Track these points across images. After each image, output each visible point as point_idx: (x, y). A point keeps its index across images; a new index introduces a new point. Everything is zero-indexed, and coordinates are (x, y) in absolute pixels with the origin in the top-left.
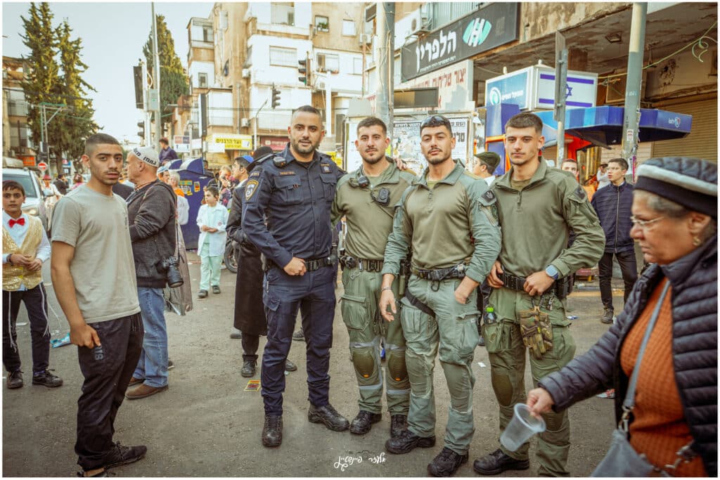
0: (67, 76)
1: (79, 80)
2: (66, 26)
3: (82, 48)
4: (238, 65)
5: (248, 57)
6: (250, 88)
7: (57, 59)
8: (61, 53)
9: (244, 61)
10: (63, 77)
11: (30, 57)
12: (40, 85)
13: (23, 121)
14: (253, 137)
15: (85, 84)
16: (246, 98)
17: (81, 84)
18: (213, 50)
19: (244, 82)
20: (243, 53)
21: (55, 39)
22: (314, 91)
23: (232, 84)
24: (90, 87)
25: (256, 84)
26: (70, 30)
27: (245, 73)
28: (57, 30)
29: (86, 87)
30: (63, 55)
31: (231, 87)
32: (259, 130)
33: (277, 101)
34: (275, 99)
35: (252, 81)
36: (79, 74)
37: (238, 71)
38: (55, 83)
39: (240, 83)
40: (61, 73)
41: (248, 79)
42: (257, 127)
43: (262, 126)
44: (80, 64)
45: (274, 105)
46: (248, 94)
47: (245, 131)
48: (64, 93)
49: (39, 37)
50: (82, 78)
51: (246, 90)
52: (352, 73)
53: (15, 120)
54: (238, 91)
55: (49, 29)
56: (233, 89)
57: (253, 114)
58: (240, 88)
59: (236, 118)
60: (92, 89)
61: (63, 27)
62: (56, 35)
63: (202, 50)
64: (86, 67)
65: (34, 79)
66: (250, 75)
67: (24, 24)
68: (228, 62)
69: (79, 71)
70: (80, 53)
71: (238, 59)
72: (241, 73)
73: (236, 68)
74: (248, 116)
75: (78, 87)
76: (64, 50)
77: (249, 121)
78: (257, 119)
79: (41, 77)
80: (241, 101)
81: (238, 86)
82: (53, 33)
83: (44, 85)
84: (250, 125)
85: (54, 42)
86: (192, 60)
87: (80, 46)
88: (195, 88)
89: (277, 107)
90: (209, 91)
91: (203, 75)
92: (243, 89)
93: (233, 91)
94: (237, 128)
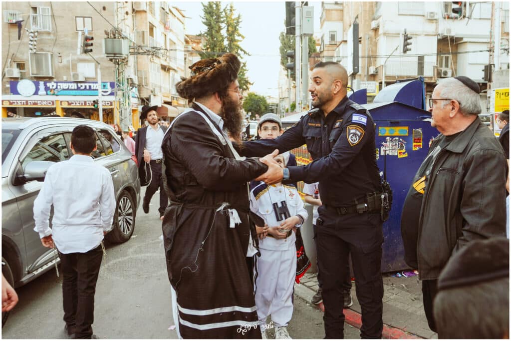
0: (230, 45)
1: (238, 47)
2: (231, 7)
3: (241, 22)
4: (367, 18)
5: (377, 10)
6: (377, 39)
7: (224, 32)
8: (226, 27)
9: (373, 14)
10: (227, 46)
11: (206, 33)
14: (381, 83)
15: (242, 50)
16: (374, 48)
17: (239, 50)
18: (342, 10)
19: (372, 33)
20: (372, 6)
21: (222, 17)
22: (439, 37)
23: (362, 35)
24: (245, 52)
25: (385, 34)
26: (234, 10)
27: (374, 24)
28: (224, 10)
29: (243, 52)
30: (228, 29)
31: (361, 39)
32: (386, 77)
33: (408, 47)
34: (406, 45)
35: (381, 31)
36: (239, 44)
37: (367, 23)
38: (221, 50)
39: (369, 35)
40: (226, 43)
41: (376, 30)
42: (385, 74)
43: (389, 73)
44: (239, 35)
45: (405, 51)
46: (376, 44)
47: (372, 78)
49: (212, 16)
50: (240, 46)
51: (374, 40)
52: (479, 18)
54: (367, 42)
55: (219, 10)
57: (380, 62)
58: (368, 38)
59: (365, 66)
60: (247, 54)
61: (229, 8)
62: (224, 14)
63: (333, 12)
64: (243, 37)
65: (208, 49)
66: (379, 26)
67: (203, 8)
68: (357, 17)
69: (238, 41)
70: (239, 26)
71: (368, 12)
72: (370, 26)
74: (375, 65)
75: (237, 52)
76: (229, 25)
77: (376, 69)
78: (385, 66)
79: (212, 46)
80: (369, 51)
81: (367, 37)
82: (221, 13)
84: (377, 72)
85: (222, 20)
86: (324, 21)
87: (240, 20)
88: (326, 45)
89: (408, 52)
90: (341, 43)
91: (333, 33)
92: (372, 39)
93: (362, 42)
94: (365, 76)
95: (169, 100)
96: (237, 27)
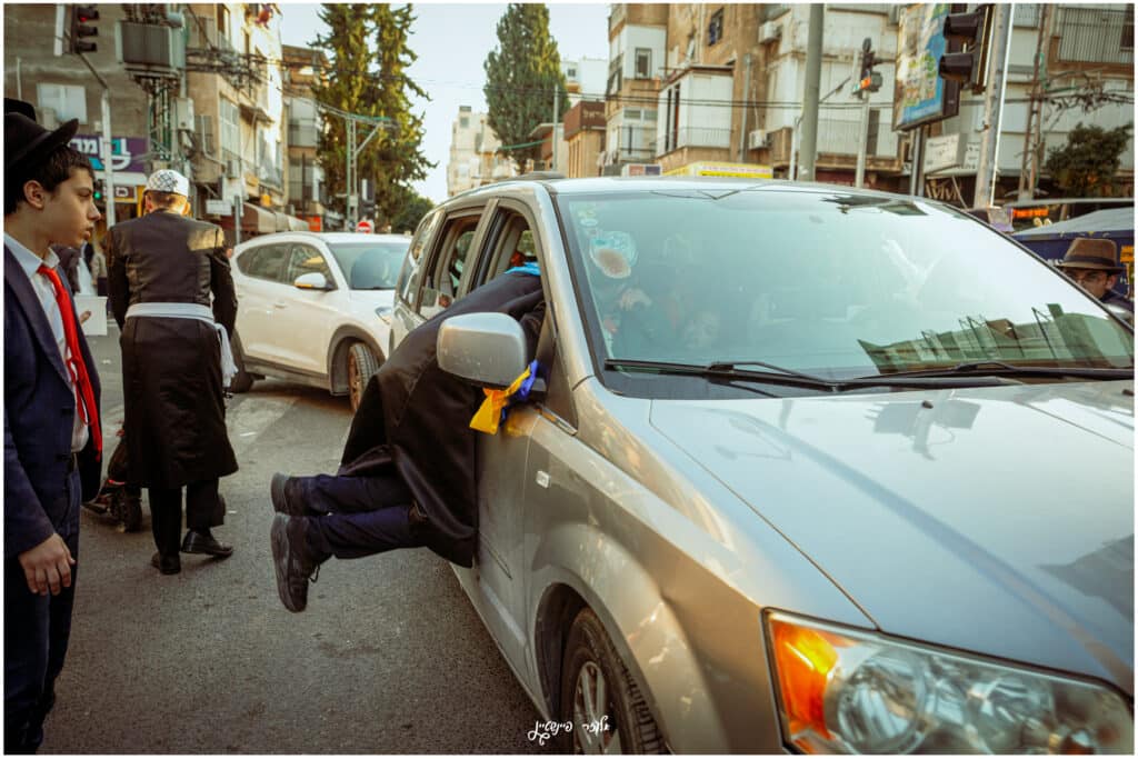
0: (384, 73)
3: (416, 17)
4: (750, 16)
6: (772, 65)
7: (370, 42)
10: (378, 74)
12: (344, 87)
13: (310, 154)
15: (412, 86)
16: (762, 88)
17: (406, 87)
19: (758, 52)
21: (369, 7)
23: (735, 56)
24: (419, 92)
25: (789, 54)
27: (765, 31)
29: (414, 92)
31: (732, 63)
35: (783, 49)
36: (404, 70)
37: (750, 28)
38: (367, 84)
39: (751, 55)
40: (374, 67)
41: (771, 46)
44: (405, 51)
46: (766, 79)
47: (755, 157)
48: (380, 101)
50: (408, 76)
51: (762, 69)
53: (298, 154)
54: (748, 68)
56: (737, 66)
58: (751, 64)
59: (739, 130)
60: (423, 95)
64: (414, 57)
66: (779, 35)
68: (719, 14)
69: (404, 64)
70: (410, 28)
72: (757, 33)
73: (746, 22)
74: (764, 128)
75: (400, 92)
76: (382, 26)
77: (769, 136)
80: (750, 94)
81: (748, 61)
83: (351, 88)
84: (770, 144)
86: (622, 24)
88: (626, 80)
90: (686, 72)
91: (643, 54)
92: (758, 67)
93: (735, 72)
94: (739, 152)
95: (255, 193)
96: (405, 32)
